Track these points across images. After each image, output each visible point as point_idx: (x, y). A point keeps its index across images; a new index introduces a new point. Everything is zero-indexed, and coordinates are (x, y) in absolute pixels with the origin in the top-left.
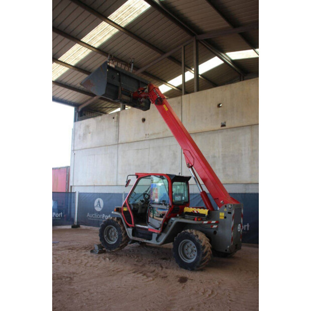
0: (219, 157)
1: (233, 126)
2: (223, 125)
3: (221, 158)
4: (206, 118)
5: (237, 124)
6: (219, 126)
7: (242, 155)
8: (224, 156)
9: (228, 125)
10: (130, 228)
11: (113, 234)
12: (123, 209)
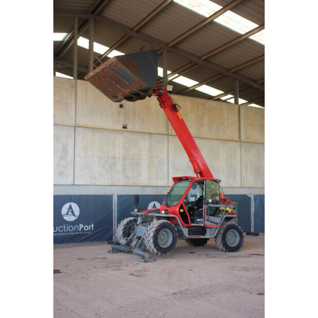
0: (119, 158)
1: (134, 130)
2: (125, 127)
3: (121, 160)
4: (107, 116)
5: (138, 129)
6: (120, 127)
7: (141, 159)
8: (124, 158)
9: (129, 128)
10: (186, 227)
11: (163, 238)
12: (179, 210)
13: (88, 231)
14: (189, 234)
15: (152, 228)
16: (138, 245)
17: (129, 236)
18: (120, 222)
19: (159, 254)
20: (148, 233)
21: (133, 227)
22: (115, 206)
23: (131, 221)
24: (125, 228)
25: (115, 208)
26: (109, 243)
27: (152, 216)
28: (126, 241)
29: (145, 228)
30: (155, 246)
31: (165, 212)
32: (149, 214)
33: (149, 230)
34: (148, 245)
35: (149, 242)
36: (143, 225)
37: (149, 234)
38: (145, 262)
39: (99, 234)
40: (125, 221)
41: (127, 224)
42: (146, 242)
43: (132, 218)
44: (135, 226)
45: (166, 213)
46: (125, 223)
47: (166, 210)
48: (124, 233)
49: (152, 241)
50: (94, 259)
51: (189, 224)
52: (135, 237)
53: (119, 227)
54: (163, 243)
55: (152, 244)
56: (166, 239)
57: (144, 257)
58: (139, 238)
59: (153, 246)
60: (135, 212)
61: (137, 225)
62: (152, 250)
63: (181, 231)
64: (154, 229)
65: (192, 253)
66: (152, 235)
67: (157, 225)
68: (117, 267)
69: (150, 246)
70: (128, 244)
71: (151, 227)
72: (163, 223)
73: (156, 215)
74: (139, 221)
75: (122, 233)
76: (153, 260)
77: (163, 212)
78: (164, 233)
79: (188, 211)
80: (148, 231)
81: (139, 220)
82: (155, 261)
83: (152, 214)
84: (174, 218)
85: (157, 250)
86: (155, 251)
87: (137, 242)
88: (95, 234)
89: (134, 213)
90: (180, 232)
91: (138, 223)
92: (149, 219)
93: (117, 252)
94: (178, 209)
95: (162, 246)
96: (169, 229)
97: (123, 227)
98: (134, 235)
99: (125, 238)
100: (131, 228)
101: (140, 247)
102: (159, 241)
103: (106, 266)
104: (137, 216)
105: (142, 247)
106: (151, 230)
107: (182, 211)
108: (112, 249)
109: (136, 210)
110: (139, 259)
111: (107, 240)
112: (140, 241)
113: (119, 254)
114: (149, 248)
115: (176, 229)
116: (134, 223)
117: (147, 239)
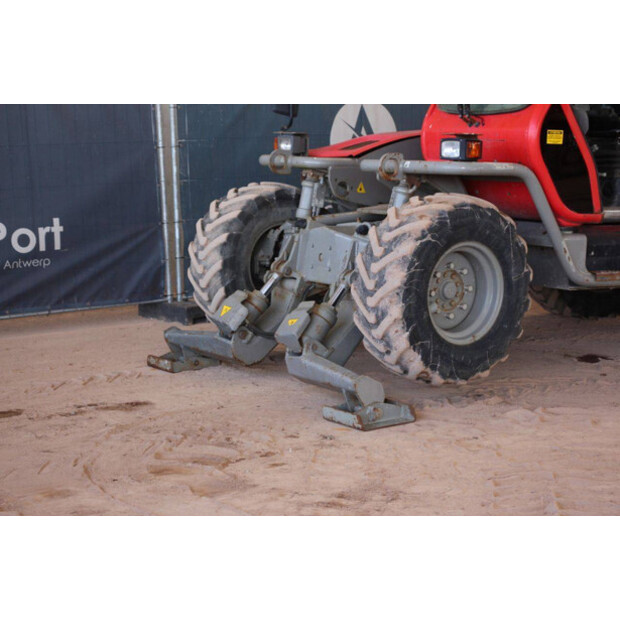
10: (576, 231)
11: (450, 290)
12: (543, 136)
13: (36, 253)
14: (591, 267)
15: (397, 240)
16: (314, 333)
17: (260, 285)
18: (205, 211)
19: (437, 378)
20: (375, 267)
21: (274, 236)
22: (166, 126)
23: (262, 203)
24: (234, 240)
25: (166, 139)
26: (147, 311)
27: (390, 173)
28: (243, 311)
29: (344, 241)
30: (413, 340)
31: (465, 150)
32: (368, 164)
33: (378, 251)
34: (378, 332)
35: (381, 316)
36: (332, 225)
37: (381, 274)
38: (366, 426)
39: (92, 270)
40: (233, 204)
41: (245, 217)
42: (361, 313)
43: (268, 188)
44: (287, 226)
45: (466, 157)
46: (234, 214)
47: (466, 140)
48: (230, 265)
49: (396, 311)
50: (79, 410)
51: (590, 210)
52: (292, 285)
53: (200, 237)
54: (454, 317)
55: (399, 326)
56: (468, 298)
57: (353, 397)
58: (316, 293)
59: (401, 341)
60: (284, 153)
61: (301, 224)
62: (398, 363)
63: (551, 252)
64: (408, 248)
65: (591, 359)
66: (397, 278)
67: (424, 224)
68: (218, 473)
69: (384, 338)
70: (258, 324)
71: (387, 237)
72: (458, 213)
73: (409, 165)
74: (304, 202)
75: (218, 265)
76: (404, 413)
77: (451, 150)
78: (458, 264)
79: (590, 136)
80: (370, 257)
81: (309, 197)
82: (416, 418)
83: (390, 165)
84: (514, 182)
85: (425, 360)
86: (416, 364)
87: (311, 313)
88: (74, 270)
89: (279, 160)
90: (545, 253)
91: (302, 212)
92: (361, 189)
93: (196, 366)
94: (533, 132)
95: (449, 337)
96: (486, 242)
97: (223, 238)
98: (282, 279)
99: (240, 295)
100: (264, 237)
101: (325, 340)
102: (433, 308)
103: (150, 460)
104: (296, 176)
105: (337, 342)
106: (387, 252)
107: (555, 138)
108: (165, 349)
109: (286, 146)
110: (328, 412)
111: (132, 298)
112: (324, 311)
113: (209, 373)
114: (381, 347)
115: (523, 242)
116: (279, 211)
117: (371, 301)
